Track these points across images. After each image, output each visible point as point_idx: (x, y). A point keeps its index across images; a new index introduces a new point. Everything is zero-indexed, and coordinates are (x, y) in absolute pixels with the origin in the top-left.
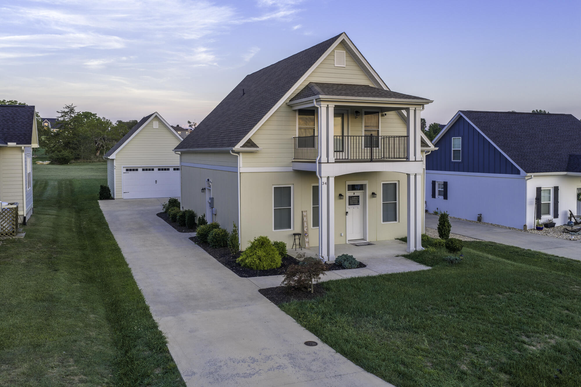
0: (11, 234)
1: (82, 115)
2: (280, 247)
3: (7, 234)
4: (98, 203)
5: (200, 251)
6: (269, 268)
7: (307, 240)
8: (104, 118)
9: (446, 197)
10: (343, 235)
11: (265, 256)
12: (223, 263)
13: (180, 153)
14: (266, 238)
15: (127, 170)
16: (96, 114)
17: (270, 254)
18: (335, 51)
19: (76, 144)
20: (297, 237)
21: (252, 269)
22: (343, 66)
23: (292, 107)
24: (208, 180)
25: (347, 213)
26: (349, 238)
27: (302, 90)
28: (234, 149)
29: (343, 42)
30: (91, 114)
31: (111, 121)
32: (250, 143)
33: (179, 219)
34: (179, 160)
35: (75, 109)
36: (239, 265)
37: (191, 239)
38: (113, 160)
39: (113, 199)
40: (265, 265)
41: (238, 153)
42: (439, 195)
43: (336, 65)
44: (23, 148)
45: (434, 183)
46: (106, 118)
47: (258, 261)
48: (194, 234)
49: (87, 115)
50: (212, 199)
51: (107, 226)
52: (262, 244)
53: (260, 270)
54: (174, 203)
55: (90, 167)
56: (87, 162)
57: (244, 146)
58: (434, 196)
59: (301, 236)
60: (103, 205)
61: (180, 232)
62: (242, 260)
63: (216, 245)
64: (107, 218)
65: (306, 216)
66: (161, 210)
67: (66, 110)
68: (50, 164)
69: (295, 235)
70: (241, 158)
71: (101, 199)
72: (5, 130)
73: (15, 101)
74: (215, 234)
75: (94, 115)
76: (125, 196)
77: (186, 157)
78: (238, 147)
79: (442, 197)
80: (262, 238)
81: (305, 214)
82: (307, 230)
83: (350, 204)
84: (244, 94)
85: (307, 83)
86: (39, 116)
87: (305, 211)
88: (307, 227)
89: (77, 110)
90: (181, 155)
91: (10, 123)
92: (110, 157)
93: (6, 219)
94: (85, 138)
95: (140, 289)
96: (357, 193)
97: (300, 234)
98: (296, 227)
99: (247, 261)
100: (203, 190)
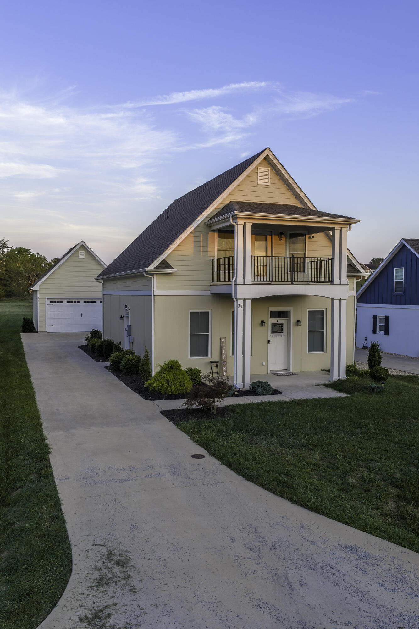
1: (15, 251)
4: (20, 336)
5: (113, 378)
6: (178, 392)
7: (225, 368)
8: (38, 254)
9: (387, 333)
10: (264, 364)
11: (173, 380)
12: (131, 388)
13: (102, 281)
14: (176, 363)
15: (51, 302)
16: (30, 250)
17: (179, 378)
18: (259, 168)
19: (7, 281)
20: (214, 365)
21: (160, 393)
22: (267, 184)
23: (210, 227)
24: (126, 307)
25: (269, 341)
26: (271, 367)
27: (222, 209)
28: (147, 270)
29: (267, 159)
30: (25, 250)
31: (45, 256)
32: (165, 264)
33: (98, 349)
34: (101, 290)
35: (7, 243)
36: (147, 389)
37: (107, 367)
38: (36, 291)
39: (36, 332)
40: (174, 389)
41: (152, 274)
42: (380, 330)
43: (259, 183)
45: (375, 317)
46: (40, 254)
47: (166, 385)
48: (108, 363)
49: (21, 251)
50: (129, 327)
51: (24, 355)
52: (172, 368)
53: (169, 394)
54: (95, 334)
55: (21, 304)
56: (19, 299)
57: (158, 267)
58: (374, 331)
59: (219, 363)
60: (25, 338)
61: (97, 361)
62: (150, 385)
63: (128, 372)
64: (26, 349)
65: (225, 343)
66: (83, 342)
69: (212, 362)
70: (155, 281)
71: (24, 332)
74: (128, 361)
75: (28, 251)
76: (49, 330)
77: (108, 285)
78: (151, 268)
79: (383, 333)
80: (172, 361)
81: (223, 341)
82: (226, 357)
83: (273, 332)
84: (168, 217)
85: (227, 202)
87: (223, 338)
88: (226, 354)
89: (9, 244)
90: (103, 284)
92: (34, 288)
94: (18, 274)
95: (38, 408)
96: (281, 320)
97: (218, 362)
98: (214, 355)
99: (155, 385)
100: (122, 317)
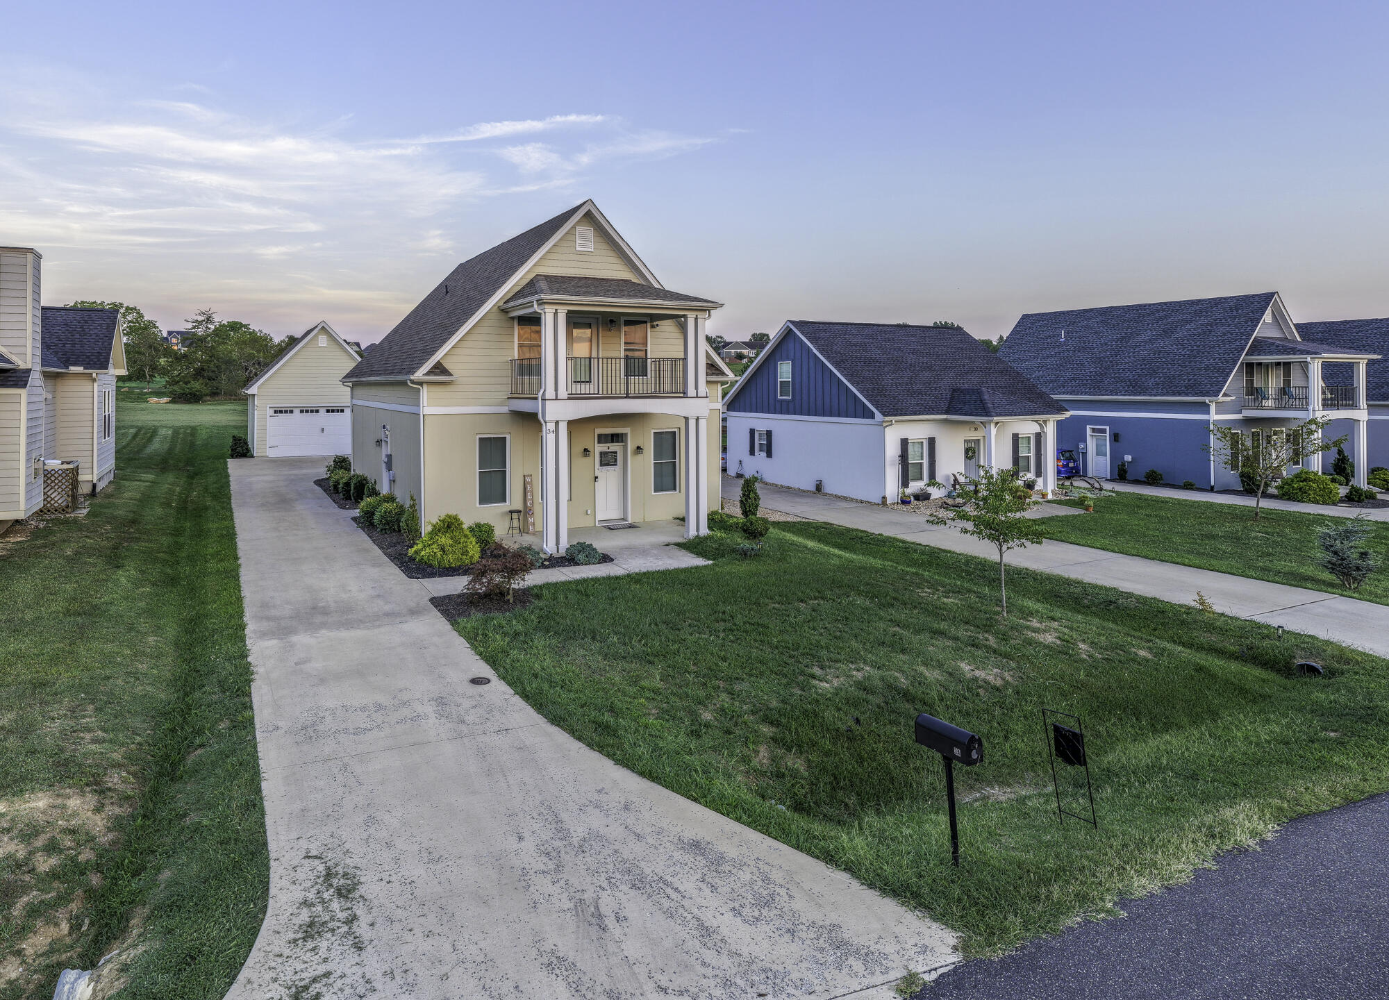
0: (63, 510)
1: (227, 326)
2: (482, 533)
3: (56, 510)
4: (226, 463)
5: (363, 538)
6: (458, 564)
7: (531, 520)
8: (260, 331)
9: (769, 455)
10: (589, 512)
11: (451, 546)
12: (389, 556)
13: (350, 384)
14: (456, 518)
15: (275, 412)
16: (249, 325)
17: (460, 543)
18: (577, 227)
19: (213, 371)
20: (515, 516)
21: (431, 566)
22: (590, 250)
23: (507, 312)
24: (384, 427)
25: (596, 478)
26: (600, 516)
27: (524, 287)
28: (412, 377)
29: (588, 215)
30: (242, 325)
31: (271, 335)
32: (439, 369)
33: (343, 488)
34: (349, 397)
35: (214, 316)
36: (412, 559)
37: (354, 519)
38: (254, 395)
39: (252, 457)
40: (451, 559)
41: (421, 384)
42: (761, 450)
43: (578, 249)
44: (94, 375)
45: (752, 432)
46: (264, 332)
47: (439, 554)
48: (356, 513)
49: (235, 326)
50: (389, 457)
51: (229, 499)
52: (449, 527)
53: (444, 568)
54: (341, 463)
55: (232, 407)
56: (230, 400)
57: (429, 373)
58: (752, 452)
59: (523, 515)
60: (234, 467)
61: (341, 508)
62: (417, 552)
63: (385, 529)
64: (234, 486)
65: (531, 483)
66: (322, 472)
67: (200, 318)
68: (170, 402)
69: (511, 512)
70: (425, 392)
71: (232, 456)
72: (68, 346)
73: (120, 304)
74: (386, 512)
75: (245, 326)
76: (272, 454)
77: (360, 391)
78: (419, 374)
79: (764, 454)
80: (449, 517)
81: (528, 479)
82: (532, 504)
83: (602, 465)
84: (447, 292)
85: (531, 276)
86: (158, 327)
87: (528, 476)
88: (532, 500)
89: (217, 319)
90: (352, 388)
91: (77, 336)
92: (249, 392)
93: (56, 487)
94: (229, 362)
95: (242, 595)
96: (614, 447)
97: (520, 512)
98: (515, 500)
99: (423, 553)
100: (379, 442)
